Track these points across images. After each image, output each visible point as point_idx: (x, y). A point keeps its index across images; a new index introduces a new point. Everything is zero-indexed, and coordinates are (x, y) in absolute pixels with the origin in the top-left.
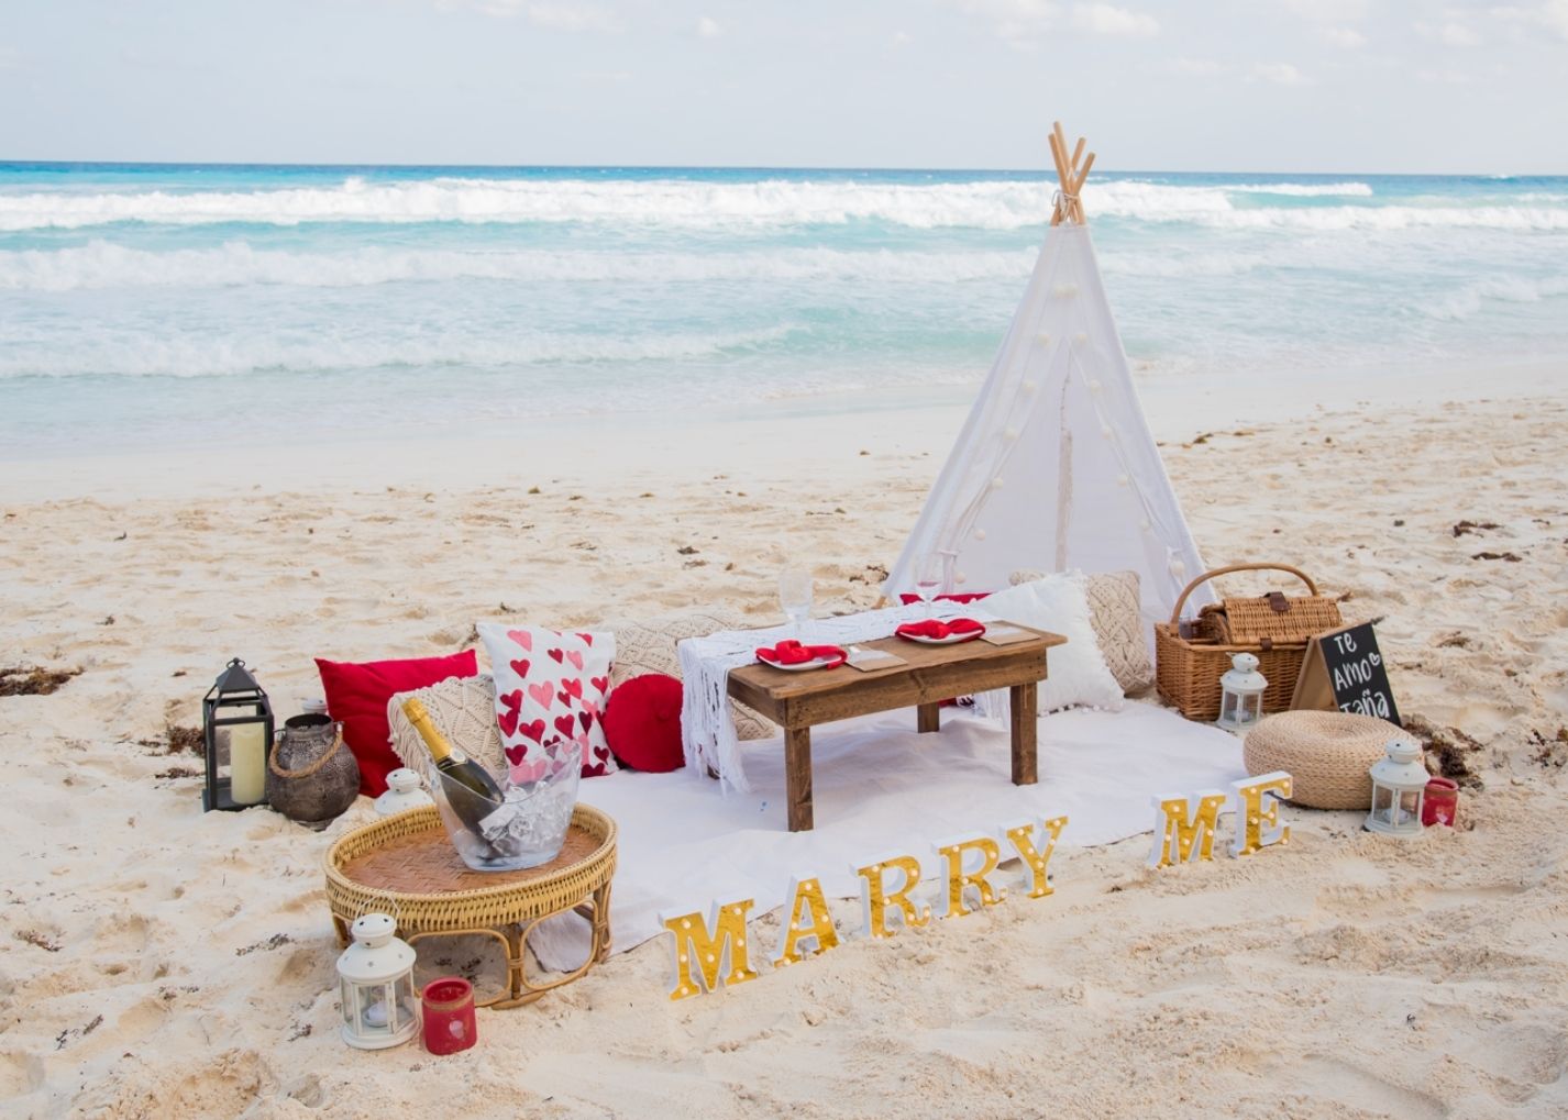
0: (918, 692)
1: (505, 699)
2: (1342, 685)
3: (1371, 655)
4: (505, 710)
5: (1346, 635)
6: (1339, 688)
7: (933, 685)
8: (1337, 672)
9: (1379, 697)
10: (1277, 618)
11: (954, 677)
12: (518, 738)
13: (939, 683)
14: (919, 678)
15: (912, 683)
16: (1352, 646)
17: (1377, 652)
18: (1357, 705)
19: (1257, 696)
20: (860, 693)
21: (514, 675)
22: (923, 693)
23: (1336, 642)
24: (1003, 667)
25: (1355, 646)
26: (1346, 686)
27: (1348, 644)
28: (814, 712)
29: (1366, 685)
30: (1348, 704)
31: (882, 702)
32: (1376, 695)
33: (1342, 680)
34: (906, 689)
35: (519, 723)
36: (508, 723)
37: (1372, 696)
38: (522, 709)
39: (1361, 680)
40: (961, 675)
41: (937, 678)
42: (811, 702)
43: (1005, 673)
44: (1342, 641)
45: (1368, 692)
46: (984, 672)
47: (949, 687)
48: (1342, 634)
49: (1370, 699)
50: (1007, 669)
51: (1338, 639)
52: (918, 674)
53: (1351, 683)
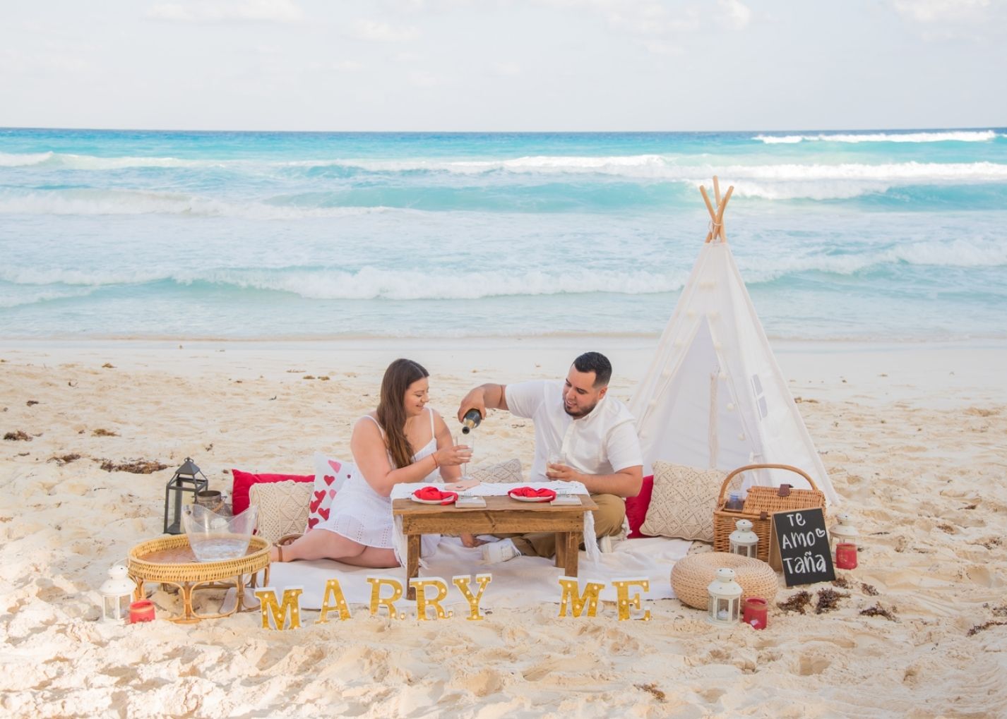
0: (490, 525)
1: (316, 493)
2: (787, 546)
3: (817, 530)
4: (314, 499)
5: (797, 515)
6: (784, 547)
7: (501, 522)
8: (785, 537)
9: (819, 558)
10: (778, 500)
11: (516, 520)
12: (316, 515)
13: (505, 522)
14: (492, 518)
15: (486, 519)
16: (801, 522)
17: (823, 528)
18: (799, 560)
19: (746, 548)
20: (450, 520)
21: (324, 483)
22: (494, 526)
23: (789, 518)
24: (551, 518)
25: (804, 522)
26: (791, 547)
27: (798, 521)
28: (419, 527)
29: (808, 548)
30: (791, 559)
31: (466, 528)
32: (817, 556)
33: (789, 543)
34: (482, 522)
35: (319, 507)
36: (314, 507)
37: (813, 556)
38: (323, 501)
39: (805, 544)
40: (521, 519)
41: (504, 519)
42: (417, 520)
43: (552, 523)
44: (794, 518)
45: (810, 553)
46: (537, 520)
47: (512, 526)
48: (795, 513)
49: (810, 558)
50: (554, 521)
51: (790, 516)
52: (490, 514)
53: (796, 546)
